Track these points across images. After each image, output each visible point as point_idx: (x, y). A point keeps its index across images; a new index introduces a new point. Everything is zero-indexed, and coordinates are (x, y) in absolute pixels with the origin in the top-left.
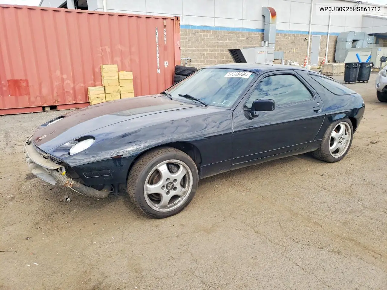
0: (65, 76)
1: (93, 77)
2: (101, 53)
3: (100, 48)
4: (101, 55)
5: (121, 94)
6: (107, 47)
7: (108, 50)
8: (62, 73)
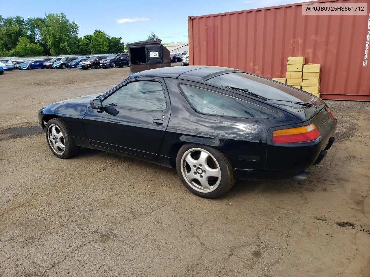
0: (256, 68)
1: (280, 68)
2: (293, 45)
3: (292, 41)
4: (291, 47)
5: (302, 87)
6: (300, 38)
7: (301, 41)
8: (254, 65)
